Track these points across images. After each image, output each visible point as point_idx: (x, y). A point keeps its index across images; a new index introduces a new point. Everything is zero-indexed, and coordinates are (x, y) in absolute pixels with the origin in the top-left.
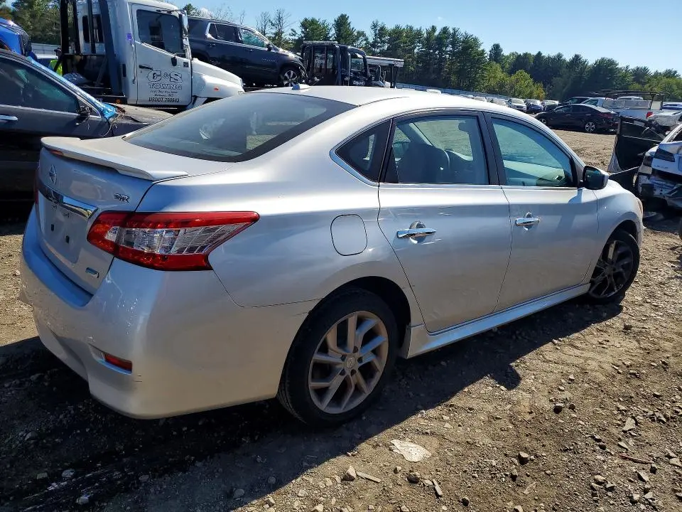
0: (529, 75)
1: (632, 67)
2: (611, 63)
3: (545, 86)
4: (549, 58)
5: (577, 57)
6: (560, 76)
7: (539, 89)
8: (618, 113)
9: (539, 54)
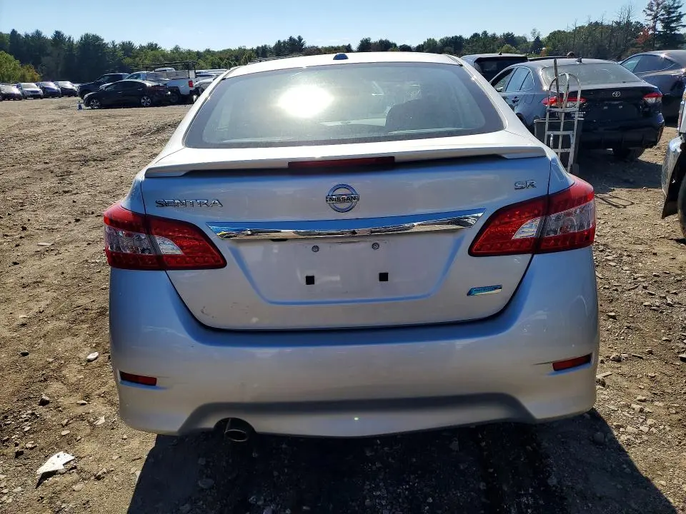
0: (12, 56)
1: (118, 42)
2: (97, 38)
3: (36, 68)
4: (27, 36)
5: (58, 35)
6: (48, 55)
7: (31, 72)
8: (165, 84)
9: (14, 32)
